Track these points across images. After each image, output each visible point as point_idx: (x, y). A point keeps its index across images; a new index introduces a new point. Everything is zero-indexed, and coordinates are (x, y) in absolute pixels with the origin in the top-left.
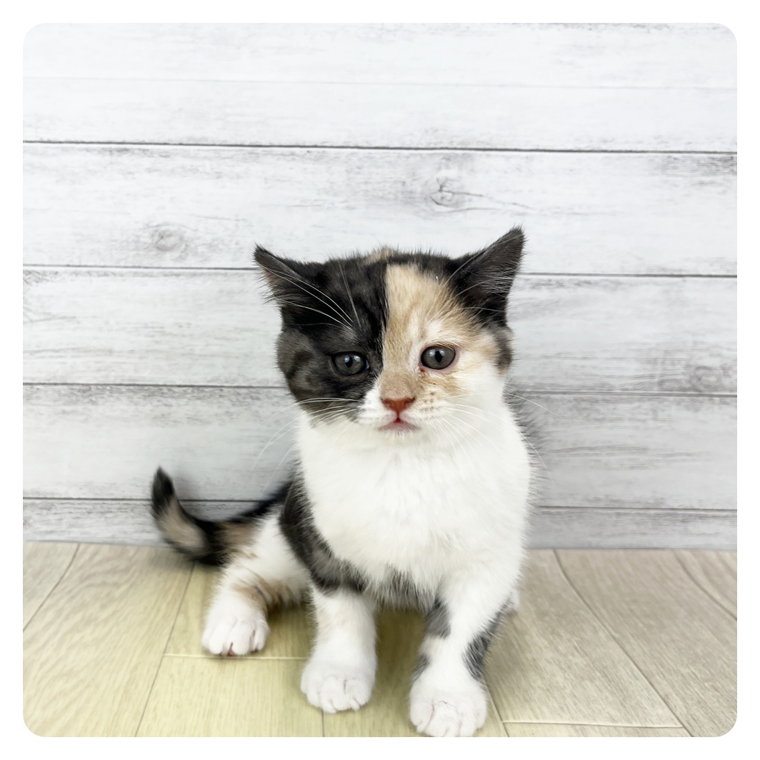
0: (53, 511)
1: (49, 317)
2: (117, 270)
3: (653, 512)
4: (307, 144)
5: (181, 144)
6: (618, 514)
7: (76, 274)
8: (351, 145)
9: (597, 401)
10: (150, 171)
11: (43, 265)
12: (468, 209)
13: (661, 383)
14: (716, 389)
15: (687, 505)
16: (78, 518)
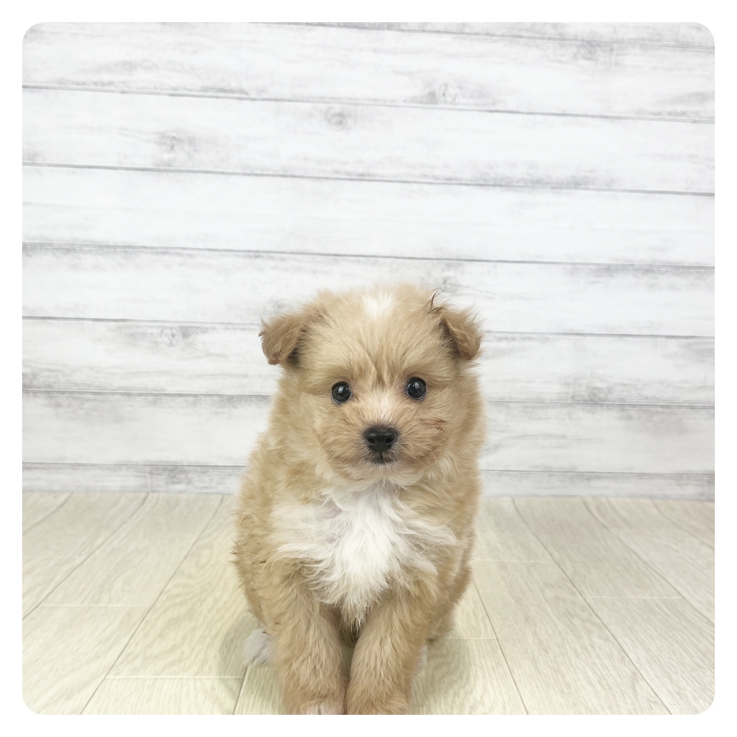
0: (208, 474)
1: (209, 355)
2: (252, 327)
3: (570, 474)
4: (368, 254)
5: (292, 253)
6: (550, 476)
7: (227, 329)
8: (393, 255)
9: (536, 407)
10: (274, 268)
11: (206, 323)
12: (461, 294)
13: (573, 397)
14: (604, 401)
15: (589, 470)
16: (223, 478)
